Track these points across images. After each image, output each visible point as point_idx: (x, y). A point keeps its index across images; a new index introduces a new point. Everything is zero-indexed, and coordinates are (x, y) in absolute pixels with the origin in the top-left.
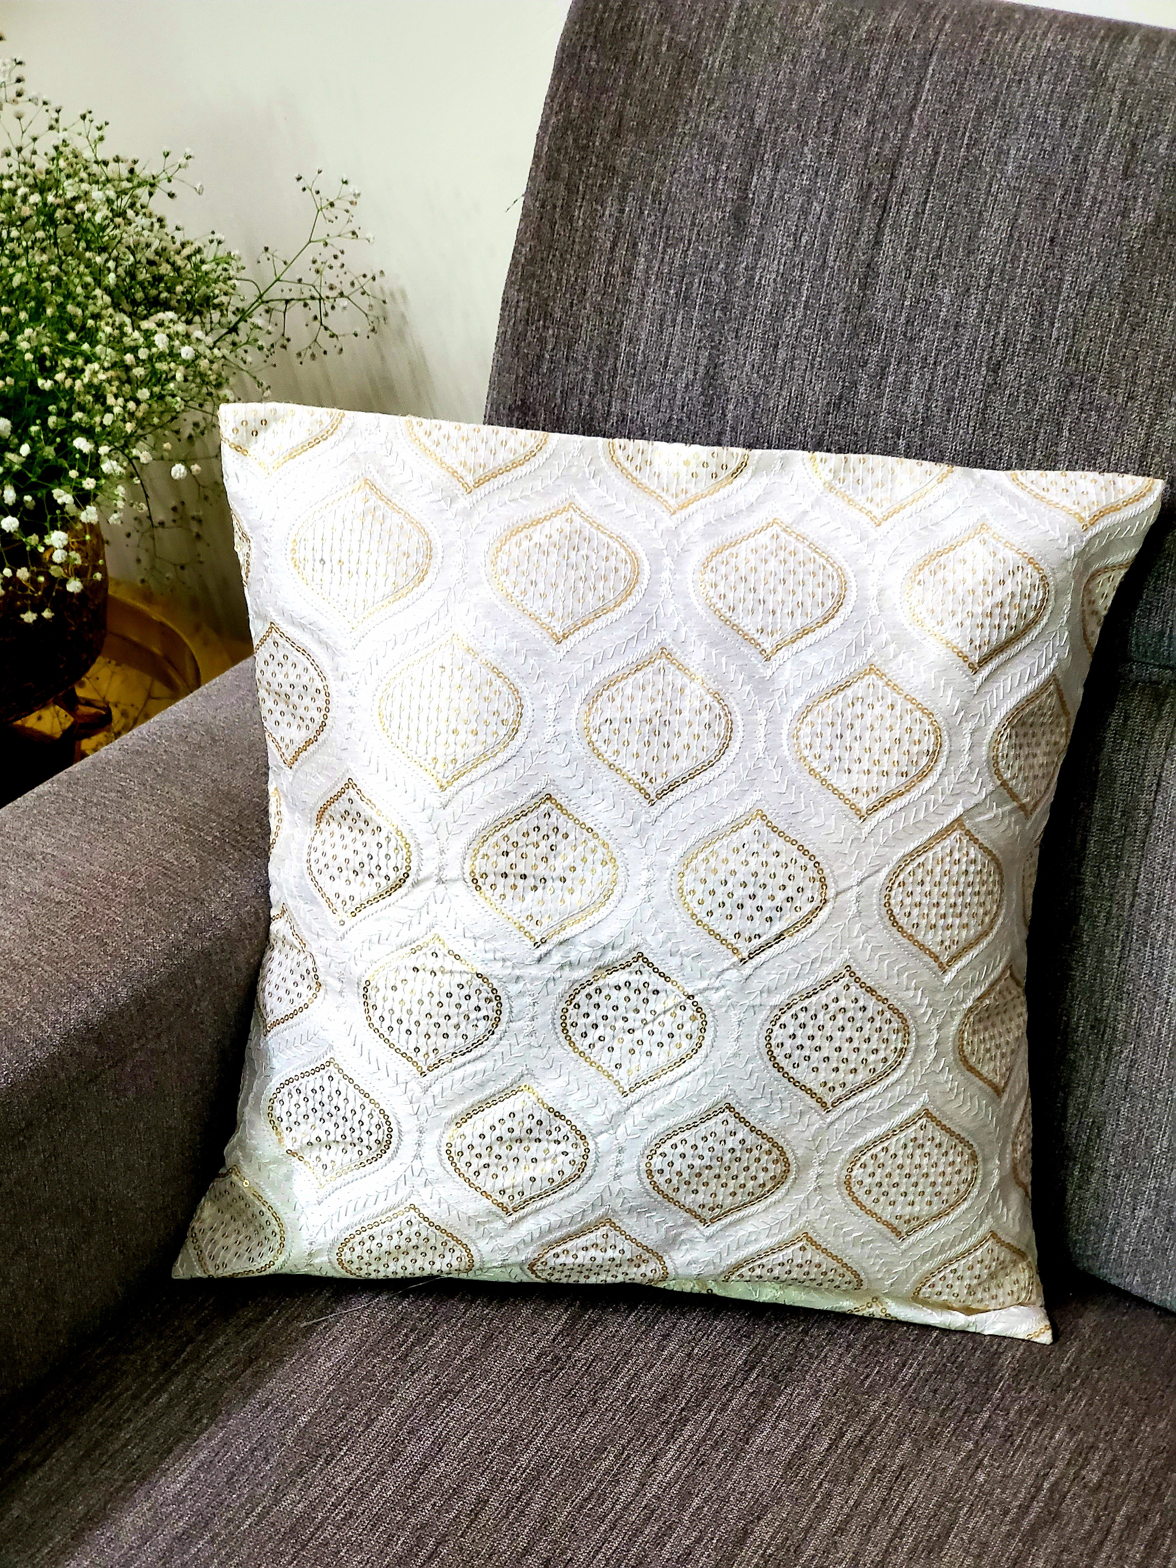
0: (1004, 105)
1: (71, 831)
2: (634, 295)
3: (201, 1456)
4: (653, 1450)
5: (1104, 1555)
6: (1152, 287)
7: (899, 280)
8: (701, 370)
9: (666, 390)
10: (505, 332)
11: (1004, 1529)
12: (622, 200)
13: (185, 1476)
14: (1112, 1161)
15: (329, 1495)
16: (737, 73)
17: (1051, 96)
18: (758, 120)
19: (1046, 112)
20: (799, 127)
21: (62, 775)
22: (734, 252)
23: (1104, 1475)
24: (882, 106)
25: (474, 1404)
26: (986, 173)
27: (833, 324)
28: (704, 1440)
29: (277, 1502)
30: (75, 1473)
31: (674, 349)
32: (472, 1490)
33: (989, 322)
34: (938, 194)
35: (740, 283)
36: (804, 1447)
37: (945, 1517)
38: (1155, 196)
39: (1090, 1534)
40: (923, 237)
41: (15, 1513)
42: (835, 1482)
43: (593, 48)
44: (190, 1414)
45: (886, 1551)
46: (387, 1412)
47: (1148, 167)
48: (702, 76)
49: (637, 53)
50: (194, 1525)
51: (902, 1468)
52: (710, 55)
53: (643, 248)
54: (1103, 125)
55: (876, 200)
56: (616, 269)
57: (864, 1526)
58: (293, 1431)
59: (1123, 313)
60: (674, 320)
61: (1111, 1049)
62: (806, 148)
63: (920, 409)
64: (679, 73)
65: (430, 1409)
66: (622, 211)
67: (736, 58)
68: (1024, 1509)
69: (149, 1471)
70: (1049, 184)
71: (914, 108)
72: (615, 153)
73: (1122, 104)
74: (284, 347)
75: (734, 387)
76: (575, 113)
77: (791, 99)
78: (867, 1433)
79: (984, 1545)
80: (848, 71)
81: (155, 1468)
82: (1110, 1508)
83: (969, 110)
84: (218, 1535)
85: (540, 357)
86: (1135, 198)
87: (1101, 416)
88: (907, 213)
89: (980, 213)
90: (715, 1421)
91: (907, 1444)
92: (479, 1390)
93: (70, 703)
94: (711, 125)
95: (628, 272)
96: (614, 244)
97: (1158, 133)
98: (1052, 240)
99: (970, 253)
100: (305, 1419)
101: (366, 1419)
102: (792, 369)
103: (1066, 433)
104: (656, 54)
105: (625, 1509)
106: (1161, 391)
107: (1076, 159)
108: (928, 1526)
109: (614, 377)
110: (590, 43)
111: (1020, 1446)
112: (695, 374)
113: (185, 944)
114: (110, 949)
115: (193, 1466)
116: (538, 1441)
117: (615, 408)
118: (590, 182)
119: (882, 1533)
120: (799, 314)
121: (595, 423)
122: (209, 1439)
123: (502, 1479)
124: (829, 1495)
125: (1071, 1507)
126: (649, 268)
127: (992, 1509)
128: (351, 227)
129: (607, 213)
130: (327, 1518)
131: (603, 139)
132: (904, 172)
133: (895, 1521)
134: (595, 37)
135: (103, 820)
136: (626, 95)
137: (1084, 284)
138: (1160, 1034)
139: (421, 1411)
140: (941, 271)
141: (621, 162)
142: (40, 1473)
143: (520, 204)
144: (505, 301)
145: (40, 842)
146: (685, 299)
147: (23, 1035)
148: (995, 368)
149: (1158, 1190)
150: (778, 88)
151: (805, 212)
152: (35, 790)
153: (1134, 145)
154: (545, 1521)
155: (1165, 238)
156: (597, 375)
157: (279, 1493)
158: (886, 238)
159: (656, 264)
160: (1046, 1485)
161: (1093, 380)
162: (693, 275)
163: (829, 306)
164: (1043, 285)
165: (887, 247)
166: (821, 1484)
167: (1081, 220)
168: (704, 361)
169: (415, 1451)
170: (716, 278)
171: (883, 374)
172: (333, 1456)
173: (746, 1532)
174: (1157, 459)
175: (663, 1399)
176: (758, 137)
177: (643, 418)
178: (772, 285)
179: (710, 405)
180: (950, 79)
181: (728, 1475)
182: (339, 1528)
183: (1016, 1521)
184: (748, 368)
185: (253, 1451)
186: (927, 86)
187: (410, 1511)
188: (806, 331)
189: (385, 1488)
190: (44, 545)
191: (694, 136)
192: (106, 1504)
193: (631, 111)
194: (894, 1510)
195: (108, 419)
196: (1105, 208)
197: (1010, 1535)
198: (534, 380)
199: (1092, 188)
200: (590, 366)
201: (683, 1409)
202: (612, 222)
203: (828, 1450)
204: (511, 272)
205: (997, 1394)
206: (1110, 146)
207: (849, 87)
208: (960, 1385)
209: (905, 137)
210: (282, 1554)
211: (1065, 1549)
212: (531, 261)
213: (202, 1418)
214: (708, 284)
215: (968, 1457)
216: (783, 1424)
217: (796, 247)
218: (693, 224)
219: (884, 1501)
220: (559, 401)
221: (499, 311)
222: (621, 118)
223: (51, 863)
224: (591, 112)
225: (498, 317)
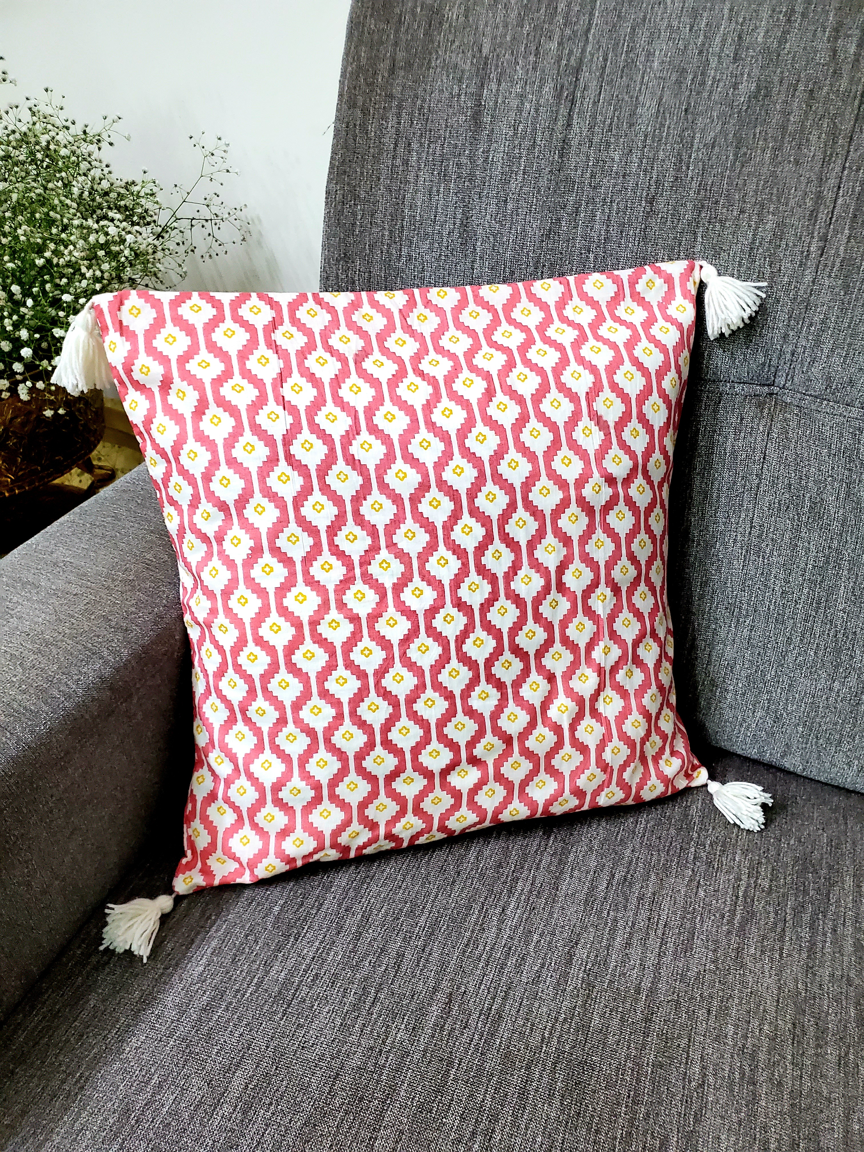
0: (650, 21)
1: (82, 545)
2: (411, 177)
3: (214, 944)
4: (501, 903)
5: (787, 939)
6: (755, 135)
7: (584, 149)
8: (458, 222)
9: (436, 237)
10: (329, 212)
11: (725, 928)
12: (399, 115)
13: (204, 960)
14: (740, 685)
15: (301, 964)
16: (468, 21)
17: (682, 11)
18: (485, 51)
19: (679, 23)
20: (512, 52)
21: (76, 509)
22: (474, 141)
23: (771, 881)
24: (568, 32)
25: (384, 885)
26: (640, 70)
27: (543, 182)
28: (531, 891)
29: (267, 973)
30: (131, 967)
31: (440, 210)
32: (393, 948)
33: (645, 171)
34: (608, 88)
35: (480, 162)
36: (593, 888)
37: (688, 925)
38: (756, 72)
39: (775, 924)
40: (599, 118)
41: (92, 1003)
42: (617, 910)
43: (372, 16)
44: (203, 912)
45: (659, 955)
46: (330, 896)
47: (751, 53)
48: (446, 26)
49: (401, 15)
50: (213, 999)
51: (654, 894)
52: (449, 10)
53: (415, 146)
54: (718, 27)
55: (567, 97)
56: (398, 162)
57: (642, 939)
58: (271, 918)
59: (736, 155)
60: (438, 191)
61: (738, 620)
62: (518, 67)
63: (603, 233)
64: (430, 26)
65: (357, 890)
66: (399, 123)
67: (467, 10)
68: (733, 912)
69: (180, 959)
70: (684, 71)
71: (588, 30)
72: (392, 85)
73: (731, 10)
74: (192, 251)
75: (480, 231)
76: (363, 62)
77: (505, 35)
78: (628, 872)
79: (716, 942)
80: (543, 11)
81: (184, 956)
82: (781, 904)
83: (626, 28)
84: (231, 1003)
85: (354, 224)
86: (742, 74)
87: (723, 226)
88: (588, 103)
89: (637, 98)
90: (534, 877)
91: (653, 877)
92: (385, 874)
93: (88, 467)
94: (454, 59)
95: (406, 163)
96: (396, 145)
97: (756, 28)
98: (686, 110)
99: (631, 125)
100: (277, 908)
101: (317, 904)
102: (518, 215)
103: (700, 239)
104: (414, 14)
105: (492, 949)
106: (762, 206)
107: (701, 52)
108: (680, 933)
109: (402, 231)
110: (368, 14)
111: (718, 868)
112: (455, 224)
113: (165, 614)
114: (113, 624)
115: (209, 951)
116: (429, 906)
117: (405, 251)
118: (377, 106)
119: (653, 943)
120: (520, 179)
121: (392, 263)
122: (217, 931)
123: (410, 937)
124: (615, 920)
125: (759, 906)
126: (420, 158)
127: (714, 915)
128: (226, 166)
129: (390, 125)
130: (302, 981)
131: (383, 77)
132: (585, 75)
133: (660, 932)
134: (372, 9)
135: (103, 536)
136: (396, 44)
137: (709, 139)
138: (769, 609)
139: (351, 894)
140: (612, 140)
141: (397, 91)
142: (107, 970)
143: (332, 128)
144: (328, 193)
145: (61, 554)
146: (445, 176)
147: (56, 693)
148: (651, 202)
149: (769, 700)
150: (497, 27)
151: (519, 110)
152: (59, 521)
153: (740, 37)
154: (443, 965)
155: (763, 99)
156: (391, 232)
157: (268, 965)
158: (575, 122)
159: (424, 155)
160: (741, 894)
161: (717, 202)
162: (448, 160)
163: (539, 171)
164: (681, 142)
165: (576, 128)
166: (608, 913)
167: (705, 95)
168: (459, 216)
169: (351, 923)
170: (464, 160)
171: (577, 212)
172: (299, 934)
173: (570, 955)
174: (761, 251)
175: (500, 866)
176: (486, 64)
177: (422, 256)
178: (501, 161)
179: (465, 244)
180: (612, 8)
181: (551, 914)
182: (311, 988)
183: (730, 922)
184: (488, 217)
185: (247, 936)
186: (597, 15)
187: (356, 968)
188: (525, 189)
189: (336, 954)
190: (51, 366)
191: (443, 68)
192: (153, 987)
193: (401, 55)
194: (657, 925)
195: (84, 283)
196: (721, 84)
197: (729, 932)
198: (351, 240)
199: (712, 72)
200: (387, 227)
201: (514, 871)
202: (394, 130)
203: (607, 888)
204: (330, 173)
205: (695, 835)
206: (724, 41)
207: (544, 21)
208: (673, 832)
209: (584, 51)
210: (275, 1013)
211: (764, 937)
212: (343, 163)
213: (211, 915)
214: (459, 165)
215: (691, 881)
216: (576, 873)
217: (515, 134)
218: (447, 126)
219: (649, 919)
220: (368, 251)
221: (324, 200)
222: (394, 61)
223: (69, 568)
224: (374, 60)
225: (324, 204)
